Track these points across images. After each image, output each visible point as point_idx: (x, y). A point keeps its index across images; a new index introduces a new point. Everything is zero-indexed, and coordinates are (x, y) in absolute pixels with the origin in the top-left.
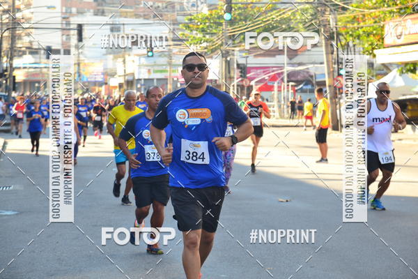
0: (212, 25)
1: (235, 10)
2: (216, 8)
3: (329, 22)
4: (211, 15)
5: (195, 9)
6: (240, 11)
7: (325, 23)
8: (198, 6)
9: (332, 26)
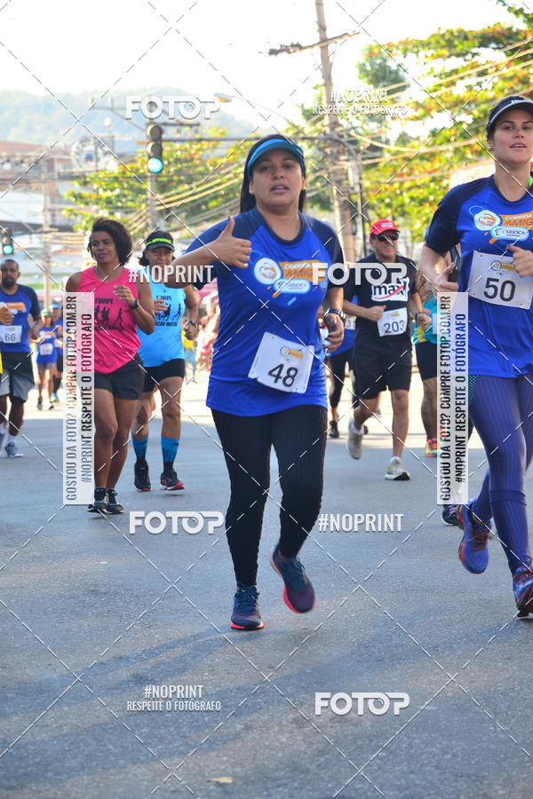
0: (126, 192)
1: (169, 163)
2: (134, 161)
3: (347, 174)
4: (124, 173)
5: (93, 164)
6: (179, 166)
7: (339, 177)
8: (98, 160)
9: (352, 184)
